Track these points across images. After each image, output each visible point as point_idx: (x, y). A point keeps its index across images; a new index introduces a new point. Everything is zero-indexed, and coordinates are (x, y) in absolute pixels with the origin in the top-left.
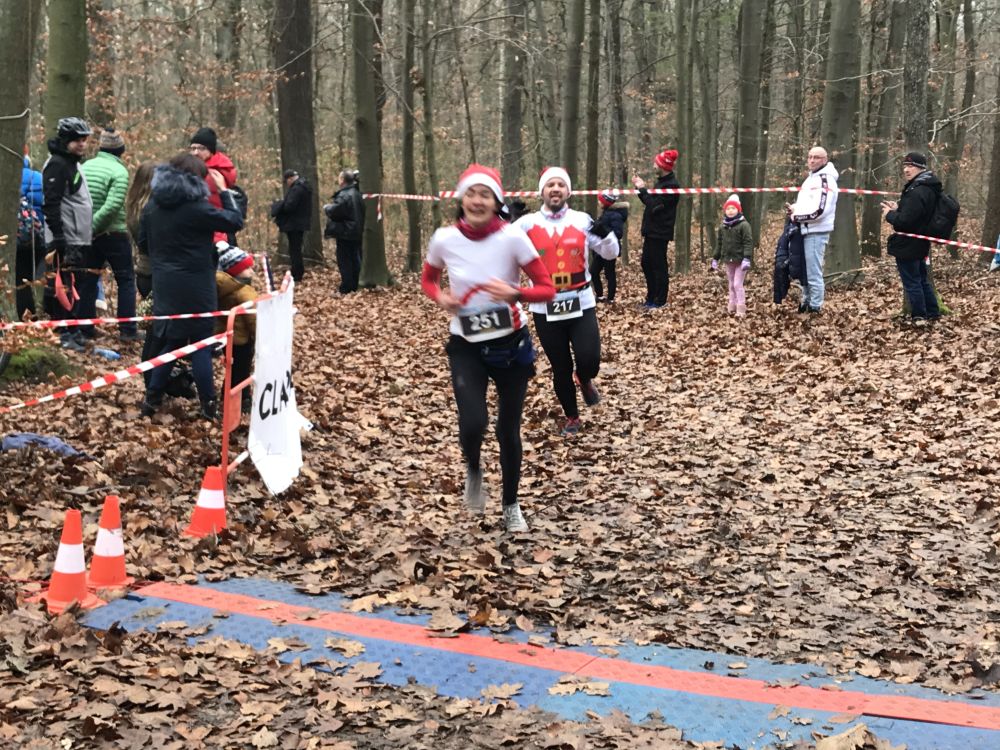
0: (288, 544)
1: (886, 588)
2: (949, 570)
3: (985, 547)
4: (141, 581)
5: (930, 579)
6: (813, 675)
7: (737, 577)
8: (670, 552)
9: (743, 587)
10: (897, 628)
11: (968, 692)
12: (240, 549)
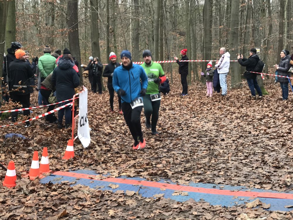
0: (92, 160)
1: (259, 167)
2: (276, 162)
3: (285, 156)
4: (53, 171)
5: (271, 164)
6: (243, 188)
7: (218, 165)
8: (199, 160)
9: (220, 168)
10: (264, 176)
11: (285, 191)
12: (79, 162)
